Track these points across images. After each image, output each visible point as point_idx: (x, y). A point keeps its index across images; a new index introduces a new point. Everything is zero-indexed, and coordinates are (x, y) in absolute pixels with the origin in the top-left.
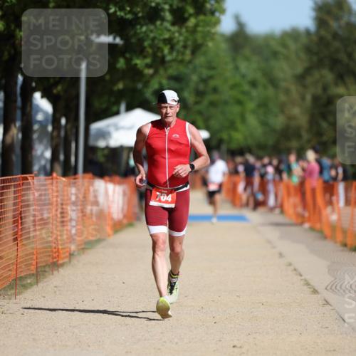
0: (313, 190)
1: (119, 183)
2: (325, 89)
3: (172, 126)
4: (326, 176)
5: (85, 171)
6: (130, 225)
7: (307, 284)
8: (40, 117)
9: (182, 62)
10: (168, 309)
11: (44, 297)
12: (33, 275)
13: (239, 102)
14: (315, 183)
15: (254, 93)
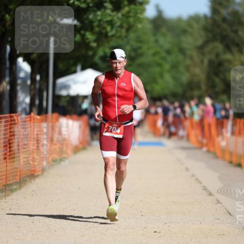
0: (210, 125)
1: (77, 120)
2: (217, 55)
3: (121, 76)
4: (218, 115)
5: (53, 111)
6: (84, 148)
7: (205, 189)
8: (22, 75)
9: (120, 37)
10: (116, 215)
11: (25, 198)
12: (17, 182)
13: (159, 65)
14: (211, 120)
15: (170, 58)
